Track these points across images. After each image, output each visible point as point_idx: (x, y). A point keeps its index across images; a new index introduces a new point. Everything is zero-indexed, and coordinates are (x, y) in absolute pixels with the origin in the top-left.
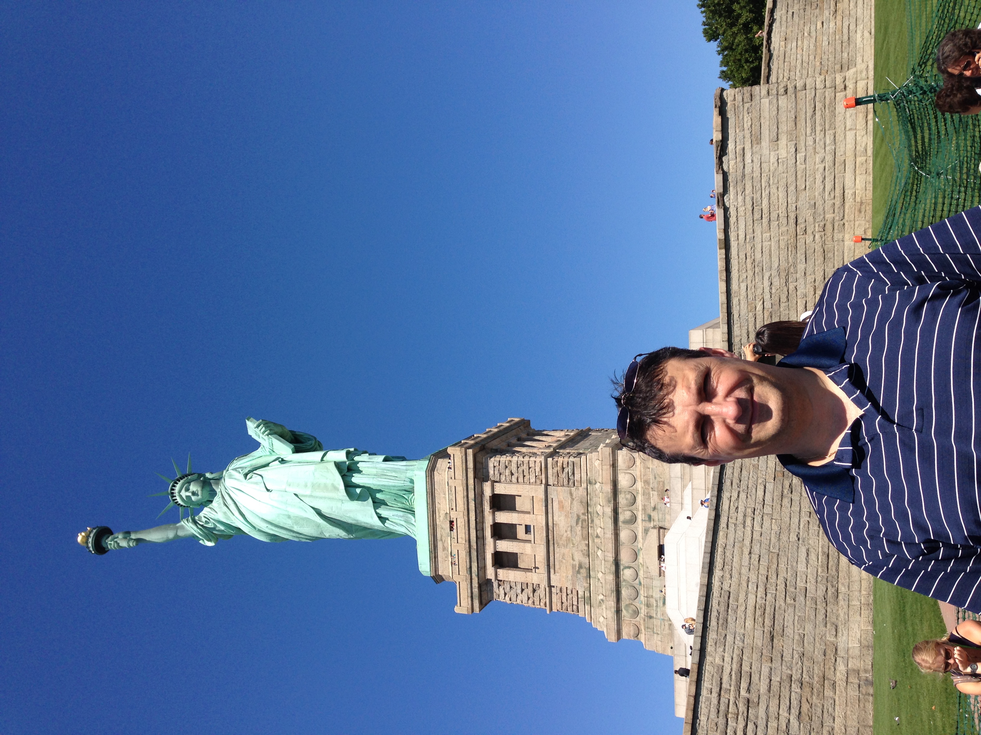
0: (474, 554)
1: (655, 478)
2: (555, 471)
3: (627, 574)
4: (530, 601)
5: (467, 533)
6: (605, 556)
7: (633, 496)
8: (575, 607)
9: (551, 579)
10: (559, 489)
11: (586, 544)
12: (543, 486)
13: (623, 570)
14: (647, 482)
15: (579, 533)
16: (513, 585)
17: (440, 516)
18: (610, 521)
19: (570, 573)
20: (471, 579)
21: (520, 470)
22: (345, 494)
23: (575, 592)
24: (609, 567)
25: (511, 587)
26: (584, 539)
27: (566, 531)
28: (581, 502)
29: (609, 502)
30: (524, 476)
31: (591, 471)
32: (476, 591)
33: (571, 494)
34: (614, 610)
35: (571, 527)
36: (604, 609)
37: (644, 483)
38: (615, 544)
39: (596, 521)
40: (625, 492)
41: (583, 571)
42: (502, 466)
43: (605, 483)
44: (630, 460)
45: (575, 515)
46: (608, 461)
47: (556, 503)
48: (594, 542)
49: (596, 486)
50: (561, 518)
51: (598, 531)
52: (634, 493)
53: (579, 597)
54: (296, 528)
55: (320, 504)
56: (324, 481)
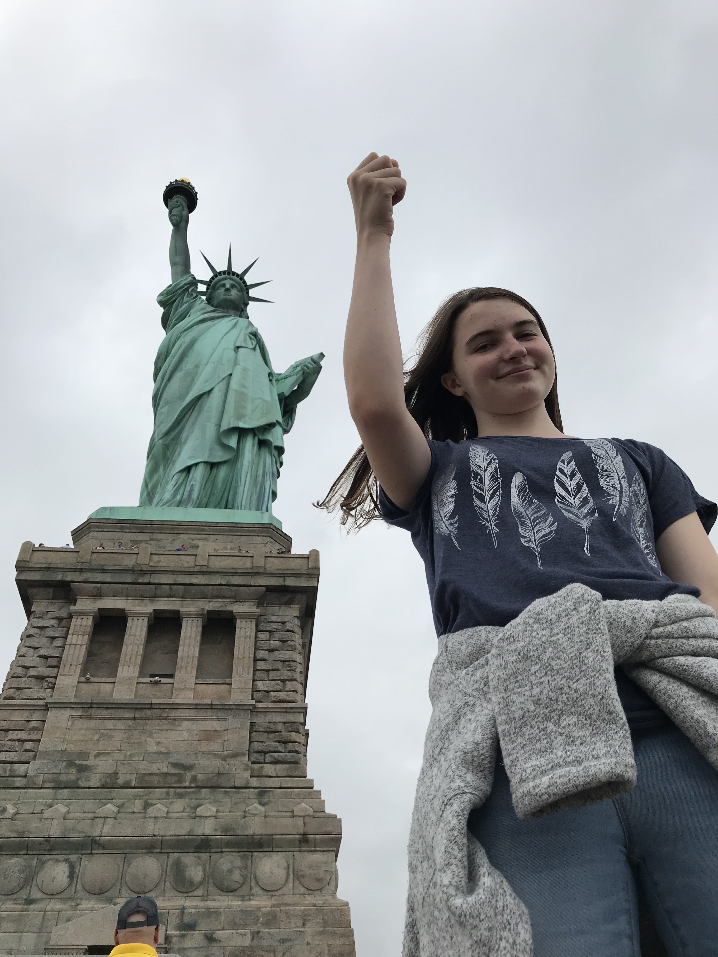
1: (283, 941)
2: (280, 727)
3: (57, 869)
4: (20, 671)
5: (168, 569)
6: (104, 819)
7: (236, 886)
9: (63, 711)
10: (247, 733)
11: (130, 781)
12: (253, 702)
13: (66, 860)
15: (154, 768)
16: (58, 642)
18: (183, 832)
19: (71, 748)
20: (81, 570)
21: (279, 665)
22: (232, 426)
23: (27, 756)
24: (79, 828)
25: (53, 638)
26: (141, 777)
27: (159, 743)
28: (219, 774)
29: (226, 830)
30: (268, 671)
31: (286, 795)
32: (59, 577)
33: (235, 756)
35: (167, 753)
37: (270, 913)
38: (128, 842)
39: (179, 803)
40: (246, 868)
41: (71, 775)
42: (287, 635)
43: (266, 824)
44: (318, 880)
45: (194, 762)
46: (314, 831)
47: (213, 725)
48: (136, 797)
49: (257, 805)
50: (186, 735)
51: (159, 806)
52: (244, 890)
53: (16, 766)
54: (179, 375)
55: (215, 399)
56: (249, 407)
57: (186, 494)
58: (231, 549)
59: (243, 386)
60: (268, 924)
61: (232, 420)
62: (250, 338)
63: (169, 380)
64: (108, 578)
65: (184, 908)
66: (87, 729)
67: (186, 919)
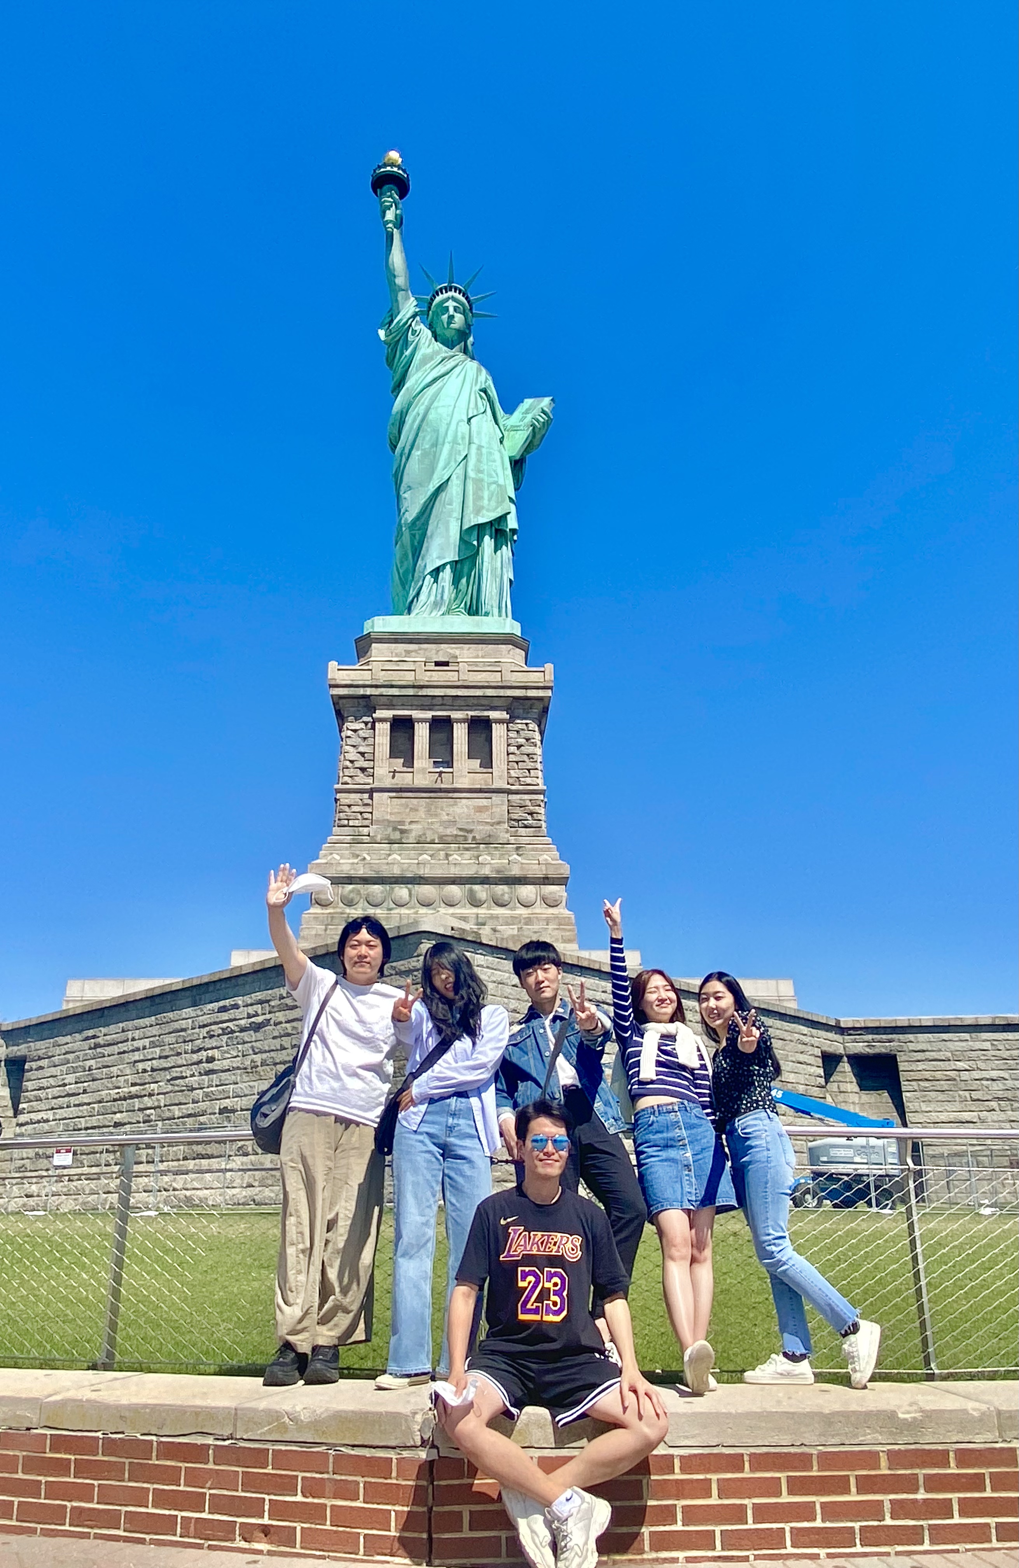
0: (411, 692)
1: (535, 932)
2: (528, 803)
3: (402, 892)
4: (348, 763)
5: (439, 684)
6: (424, 864)
7: (507, 903)
8: (346, 822)
9: (383, 793)
10: (505, 808)
11: (435, 839)
12: (509, 787)
13: (407, 887)
14: (529, 921)
15: (448, 831)
16: (370, 741)
17: (452, 648)
18: (473, 873)
19: (393, 818)
20: (376, 686)
21: (525, 758)
22: (473, 524)
23: (366, 823)
24: (411, 869)
25: (365, 739)
26: (441, 837)
27: (449, 814)
28: (489, 836)
29: (498, 872)
30: (517, 762)
31: (533, 850)
32: (361, 691)
33: (499, 823)
34: (353, 873)
35: (455, 821)
36: (351, 861)
38: (441, 878)
39: (468, 854)
40: (511, 893)
41: (397, 836)
42: (529, 734)
43: (522, 869)
44: (556, 901)
45: (473, 827)
46: (552, 873)
47: (485, 802)
48: (440, 850)
49: (516, 856)
50: (466, 810)
51: (455, 856)
52: (511, 905)
53: (361, 829)
54: (416, 453)
55: (454, 489)
56: (486, 494)
57: (439, 596)
58: (483, 657)
59: (480, 471)
60: (526, 924)
61: (472, 516)
62: (481, 398)
63: (408, 459)
64: (395, 692)
65: (477, 914)
66: (402, 805)
67: (480, 920)
